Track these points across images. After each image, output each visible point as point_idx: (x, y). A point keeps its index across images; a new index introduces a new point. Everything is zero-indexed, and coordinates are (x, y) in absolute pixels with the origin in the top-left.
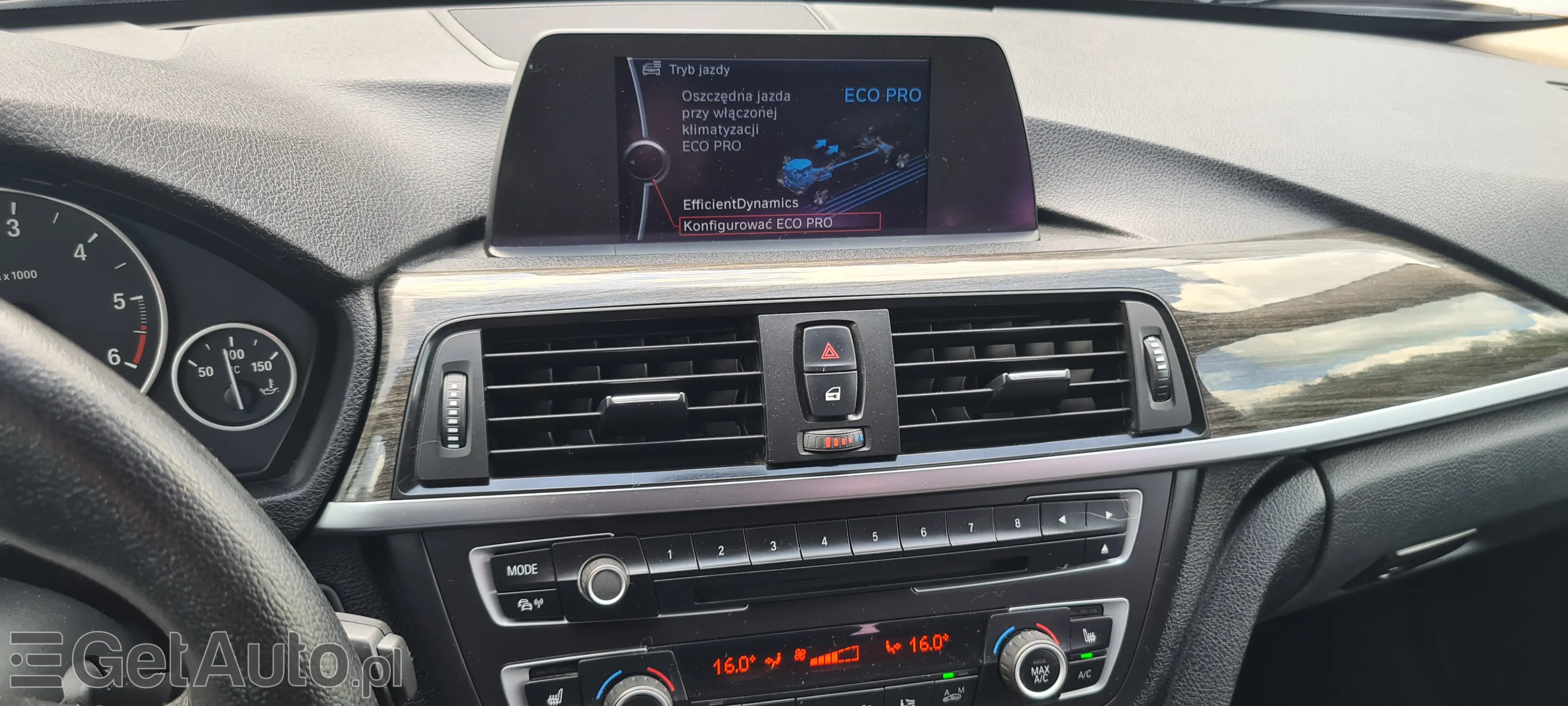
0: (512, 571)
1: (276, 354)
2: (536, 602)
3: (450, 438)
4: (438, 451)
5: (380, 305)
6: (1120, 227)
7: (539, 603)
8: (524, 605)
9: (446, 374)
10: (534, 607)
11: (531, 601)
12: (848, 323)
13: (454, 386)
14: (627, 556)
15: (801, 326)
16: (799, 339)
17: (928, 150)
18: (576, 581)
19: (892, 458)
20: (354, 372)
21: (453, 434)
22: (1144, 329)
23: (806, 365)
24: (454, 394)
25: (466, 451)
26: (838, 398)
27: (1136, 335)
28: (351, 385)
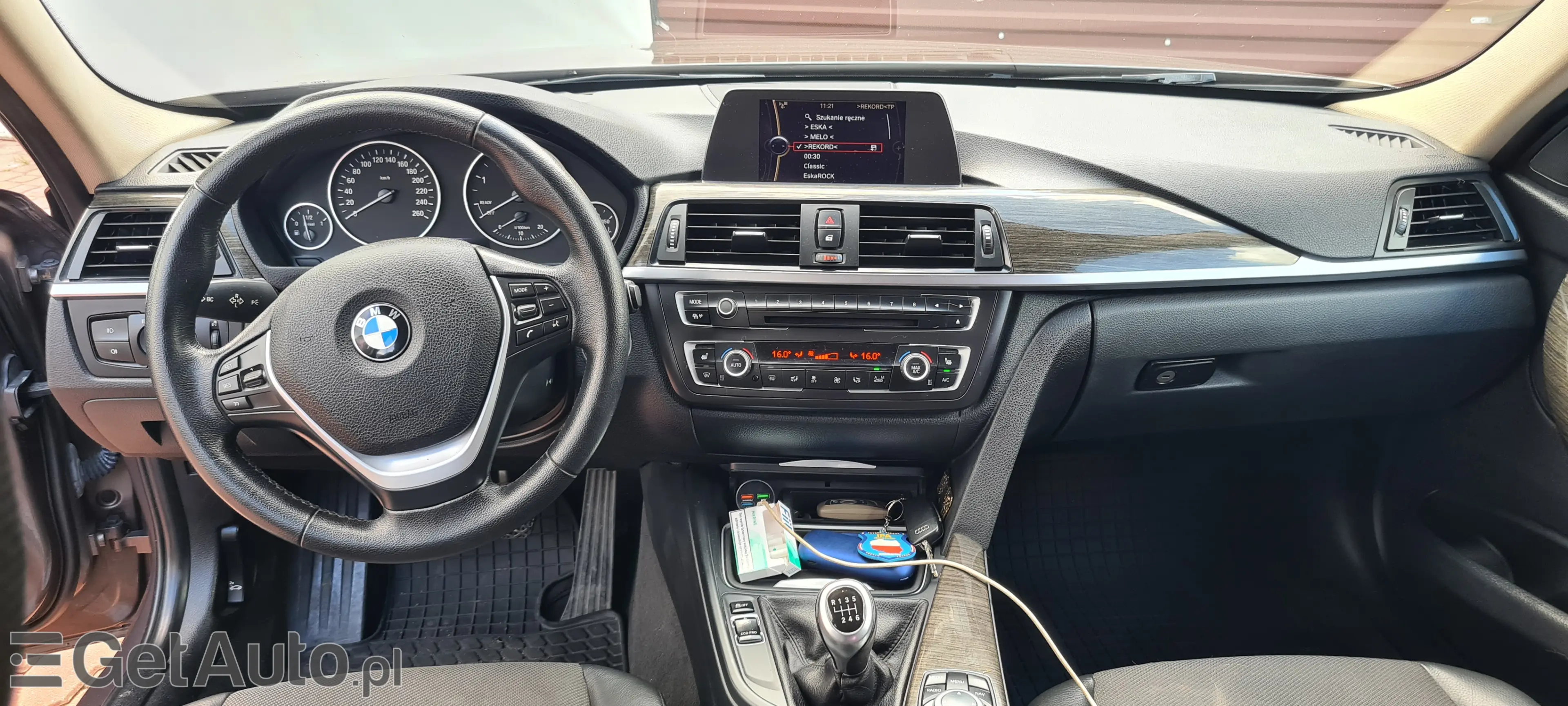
0: (691, 302)
1: (611, 217)
2: (700, 315)
3: (671, 244)
4: (666, 248)
5: (650, 193)
6: (998, 183)
7: (701, 316)
8: (695, 316)
9: (672, 220)
10: (699, 317)
11: (698, 315)
12: (840, 210)
13: (675, 224)
14: (736, 297)
15: (820, 209)
16: (818, 215)
17: (904, 144)
18: (716, 308)
19: (856, 268)
20: (638, 216)
21: (672, 242)
22: (982, 221)
23: (819, 225)
24: (674, 227)
25: (676, 250)
26: (831, 240)
27: (978, 223)
28: (636, 221)
